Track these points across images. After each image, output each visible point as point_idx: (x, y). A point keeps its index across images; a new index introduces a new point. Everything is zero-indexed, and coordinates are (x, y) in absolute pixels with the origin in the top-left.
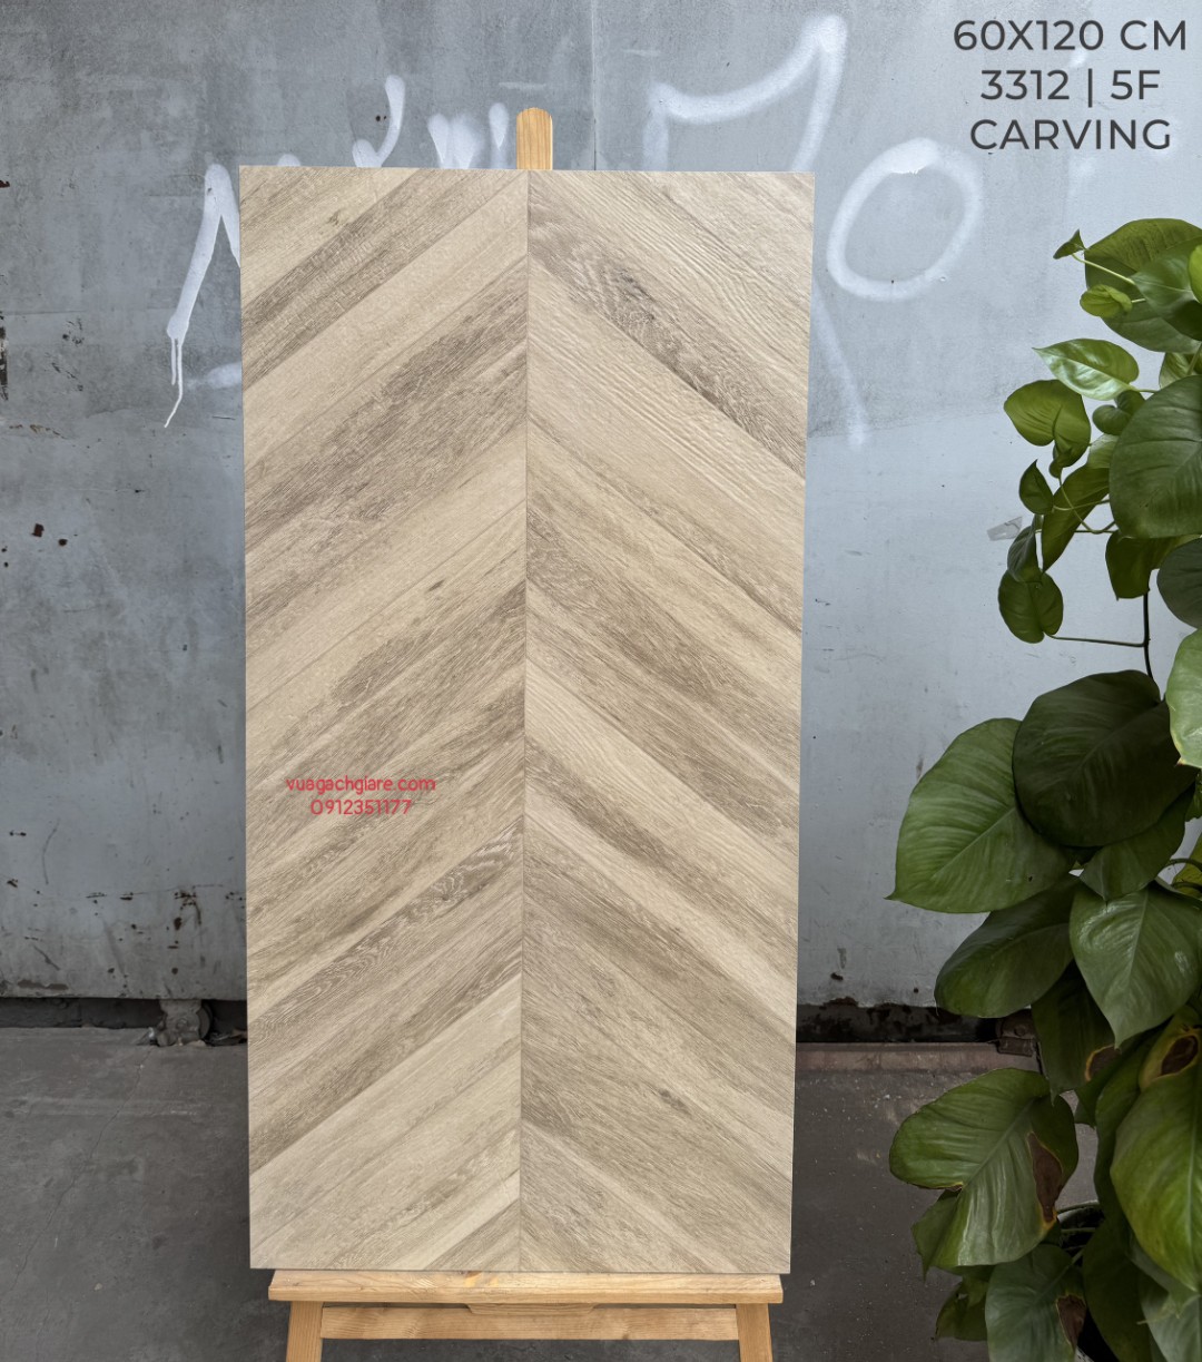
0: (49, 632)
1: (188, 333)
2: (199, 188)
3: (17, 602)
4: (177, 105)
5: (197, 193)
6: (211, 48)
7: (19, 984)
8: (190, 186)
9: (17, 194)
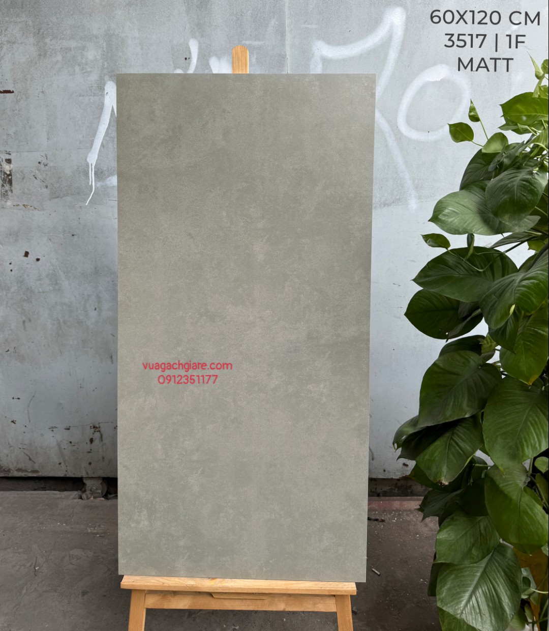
0: (31, 302)
1: (97, 160)
2: (102, 92)
3: (16, 288)
4: (92, 54)
5: (101, 95)
6: (108, 27)
7: (16, 470)
8: (98, 92)
9: (18, 96)
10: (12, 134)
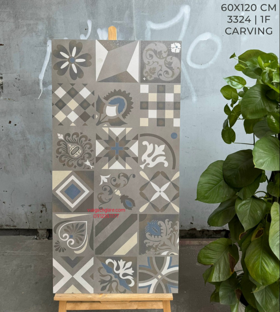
0: (12, 145)
1: (43, 78)
2: (46, 45)
3: (5, 138)
4: (41, 27)
5: (45, 46)
6: (48, 14)
7: (6, 226)
8: (44, 45)
9: (5, 47)
10: (3, 65)
